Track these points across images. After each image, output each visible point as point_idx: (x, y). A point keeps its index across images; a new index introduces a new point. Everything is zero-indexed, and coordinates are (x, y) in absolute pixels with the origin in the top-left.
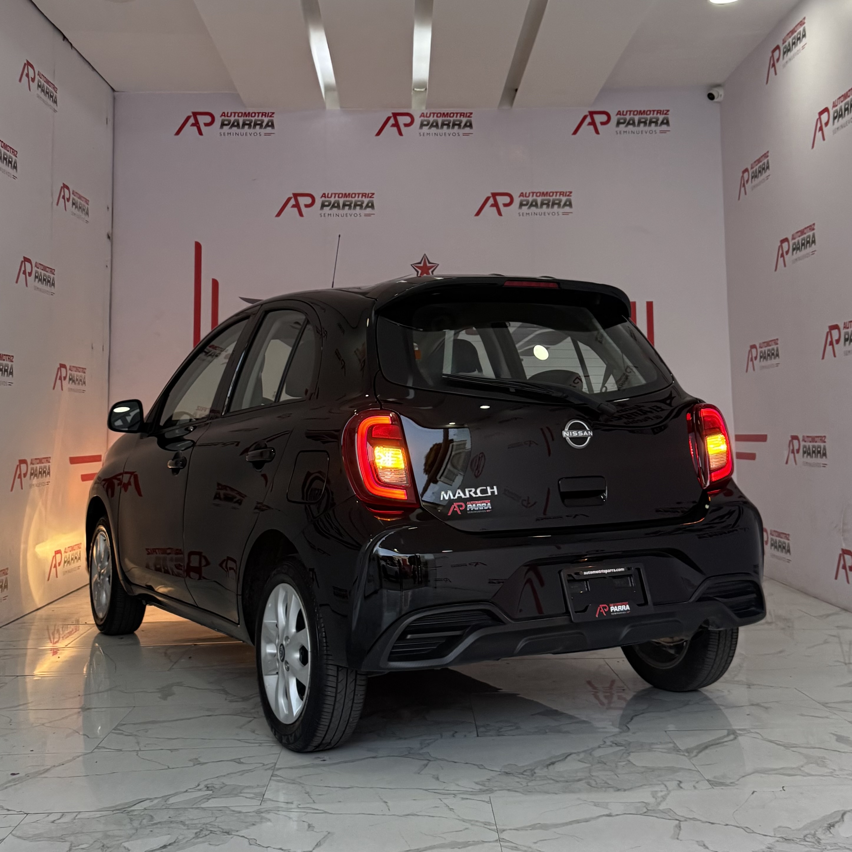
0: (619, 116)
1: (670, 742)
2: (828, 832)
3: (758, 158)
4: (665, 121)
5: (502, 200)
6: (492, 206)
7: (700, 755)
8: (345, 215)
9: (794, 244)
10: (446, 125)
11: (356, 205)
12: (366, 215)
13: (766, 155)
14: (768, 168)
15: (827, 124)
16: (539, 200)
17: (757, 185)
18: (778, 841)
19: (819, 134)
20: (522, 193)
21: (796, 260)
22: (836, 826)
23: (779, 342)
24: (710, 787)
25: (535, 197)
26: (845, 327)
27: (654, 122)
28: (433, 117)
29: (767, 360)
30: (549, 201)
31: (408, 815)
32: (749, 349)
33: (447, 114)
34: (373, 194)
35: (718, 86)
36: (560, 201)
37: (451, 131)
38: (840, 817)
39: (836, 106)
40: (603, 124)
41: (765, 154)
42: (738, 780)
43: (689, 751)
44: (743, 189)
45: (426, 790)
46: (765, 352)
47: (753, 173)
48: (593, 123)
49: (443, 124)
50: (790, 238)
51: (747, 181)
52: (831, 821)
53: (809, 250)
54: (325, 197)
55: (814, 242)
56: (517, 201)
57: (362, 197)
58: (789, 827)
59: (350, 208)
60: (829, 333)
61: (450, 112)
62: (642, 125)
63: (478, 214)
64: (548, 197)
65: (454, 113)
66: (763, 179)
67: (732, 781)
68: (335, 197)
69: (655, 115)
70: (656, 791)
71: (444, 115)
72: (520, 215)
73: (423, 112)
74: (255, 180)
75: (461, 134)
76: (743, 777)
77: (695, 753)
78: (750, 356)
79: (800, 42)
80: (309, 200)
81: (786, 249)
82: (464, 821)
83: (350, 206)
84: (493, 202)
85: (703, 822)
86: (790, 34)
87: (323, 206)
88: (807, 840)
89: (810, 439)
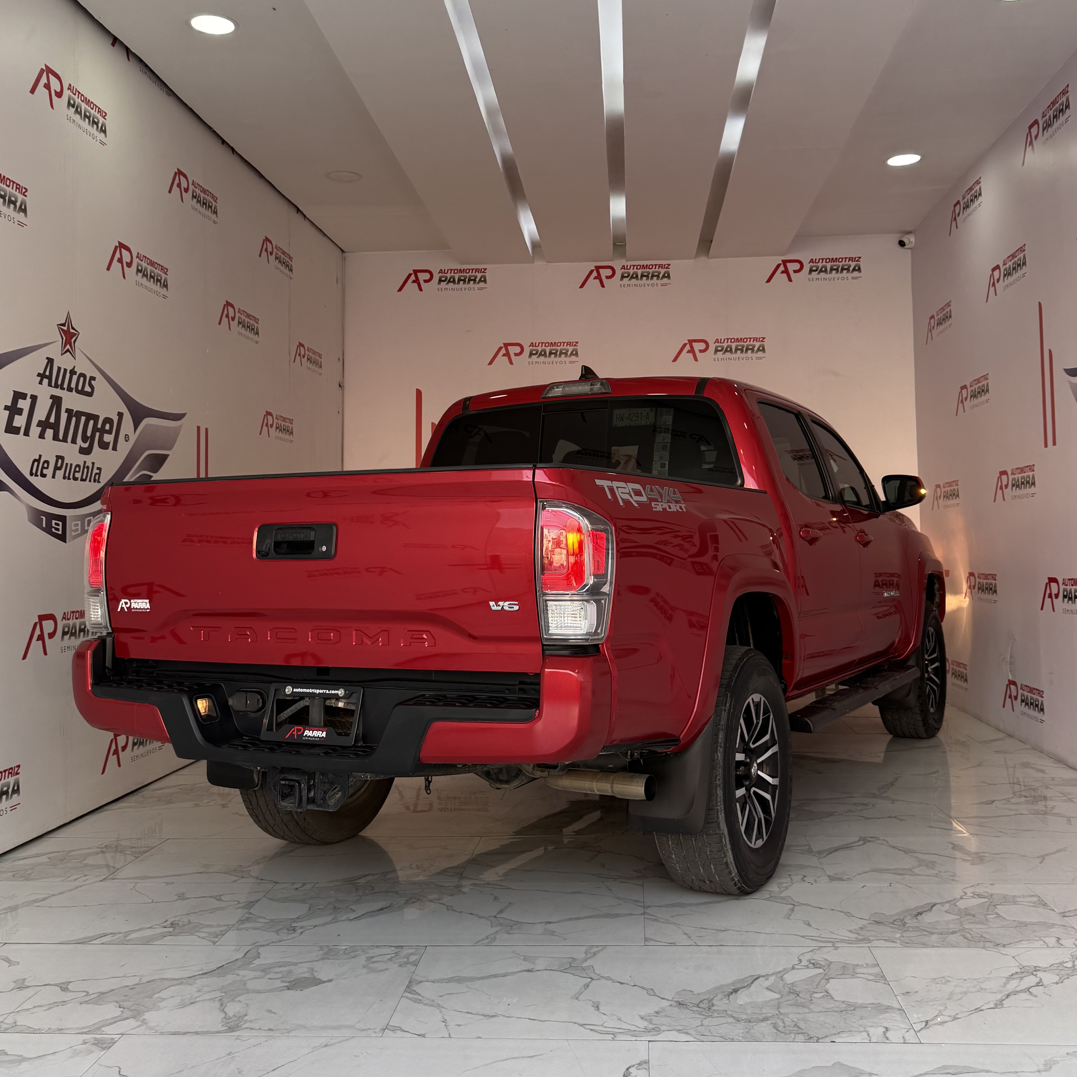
0: (811, 264)
1: (806, 845)
2: (915, 918)
3: (942, 306)
4: (857, 268)
5: (698, 347)
6: (689, 352)
7: (829, 856)
8: (551, 362)
9: (972, 391)
10: (645, 276)
11: (561, 353)
12: (571, 362)
13: (948, 305)
14: (950, 316)
15: (998, 280)
16: (734, 346)
17: (942, 332)
18: (870, 923)
19: (992, 289)
20: (717, 339)
21: (973, 406)
22: (923, 914)
23: (959, 483)
24: (829, 881)
25: (729, 343)
26: (1012, 474)
27: (845, 269)
28: (633, 269)
29: (949, 500)
30: (743, 347)
31: (575, 892)
32: (934, 488)
33: (647, 265)
34: (577, 343)
35: (909, 233)
36: (754, 346)
37: (650, 282)
38: (929, 908)
39: (1006, 264)
40: (795, 271)
41: (948, 303)
42: (854, 877)
43: (819, 853)
44: (930, 334)
45: (593, 875)
46: (948, 492)
47: (938, 319)
48: (786, 271)
49: (642, 276)
50: (968, 386)
51: (933, 327)
52: (920, 910)
53: (984, 398)
54: (533, 346)
55: (988, 391)
56: (712, 347)
57: (567, 346)
58: (883, 913)
59: (556, 356)
60: (1000, 478)
61: (649, 264)
62: (834, 272)
63: (675, 360)
64: (742, 343)
65: (652, 265)
66: (947, 327)
67: (849, 877)
68: (542, 346)
69: (847, 262)
70: (782, 883)
71: (643, 267)
72: (715, 361)
73: (624, 264)
74: (468, 331)
75: (659, 285)
76: (860, 874)
77: (824, 855)
78: (936, 496)
79: (977, 200)
80: (518, 349)
81: (964, 396)
82: (619, 898)
83: (555, 354)
84: (690, 349)
85: (813, 907)
86: (969, 191)
87: (531, 354)
88: (895, 923)
89: (984, 576)
